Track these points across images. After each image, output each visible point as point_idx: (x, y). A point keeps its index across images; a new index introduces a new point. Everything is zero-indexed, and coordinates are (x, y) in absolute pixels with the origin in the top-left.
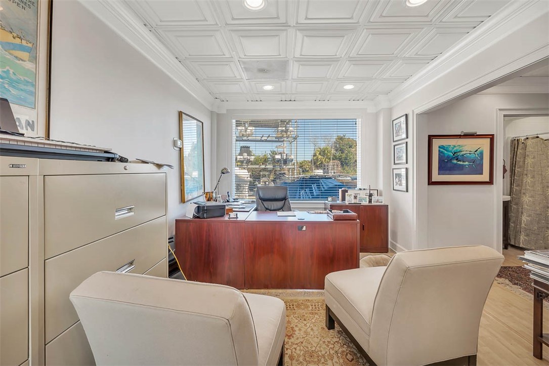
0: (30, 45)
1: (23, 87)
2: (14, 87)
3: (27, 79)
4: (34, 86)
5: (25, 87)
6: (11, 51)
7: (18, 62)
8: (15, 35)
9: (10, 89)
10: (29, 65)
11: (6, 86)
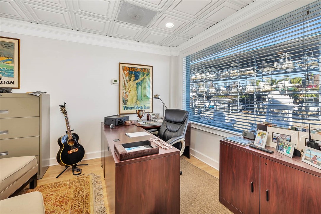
0: (12, 58)
1: (9, 72)
2: (6, 72)
3: (11, 69)
4: (13, 70)
5: (10, 72)
6: (5, 62)
7: (8, 65)
8: (6, 57)
9: (5, 73)
10: (12, 65)
11: (4, 72)
